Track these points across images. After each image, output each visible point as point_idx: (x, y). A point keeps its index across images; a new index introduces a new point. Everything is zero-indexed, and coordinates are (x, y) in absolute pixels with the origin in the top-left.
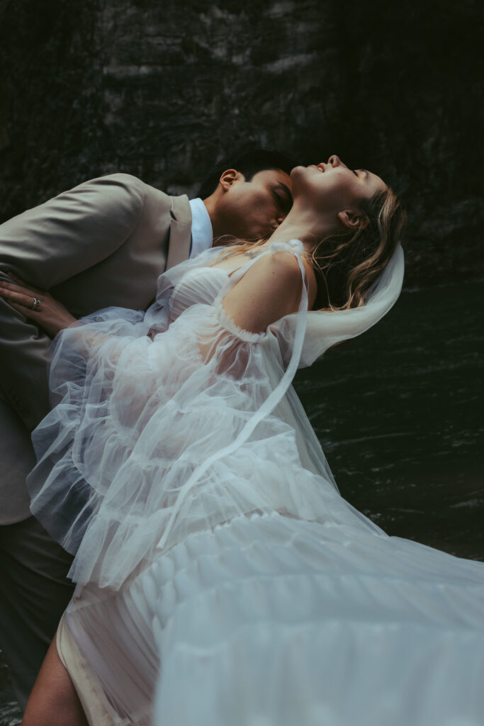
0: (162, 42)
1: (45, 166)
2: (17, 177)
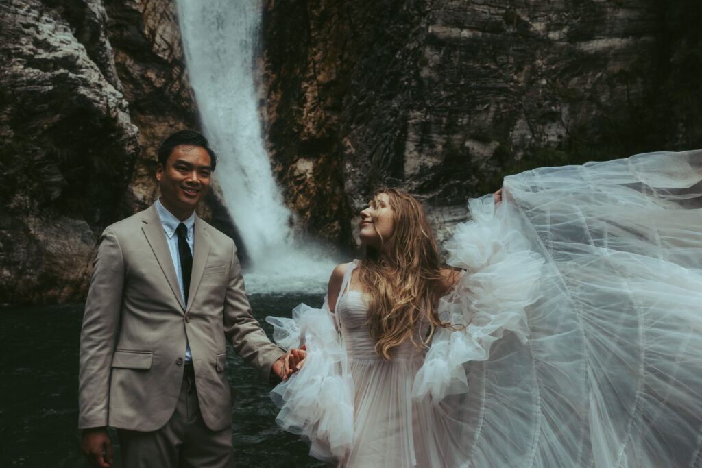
0: (487, 11)
1: (361, 103)
2: (336, 108)
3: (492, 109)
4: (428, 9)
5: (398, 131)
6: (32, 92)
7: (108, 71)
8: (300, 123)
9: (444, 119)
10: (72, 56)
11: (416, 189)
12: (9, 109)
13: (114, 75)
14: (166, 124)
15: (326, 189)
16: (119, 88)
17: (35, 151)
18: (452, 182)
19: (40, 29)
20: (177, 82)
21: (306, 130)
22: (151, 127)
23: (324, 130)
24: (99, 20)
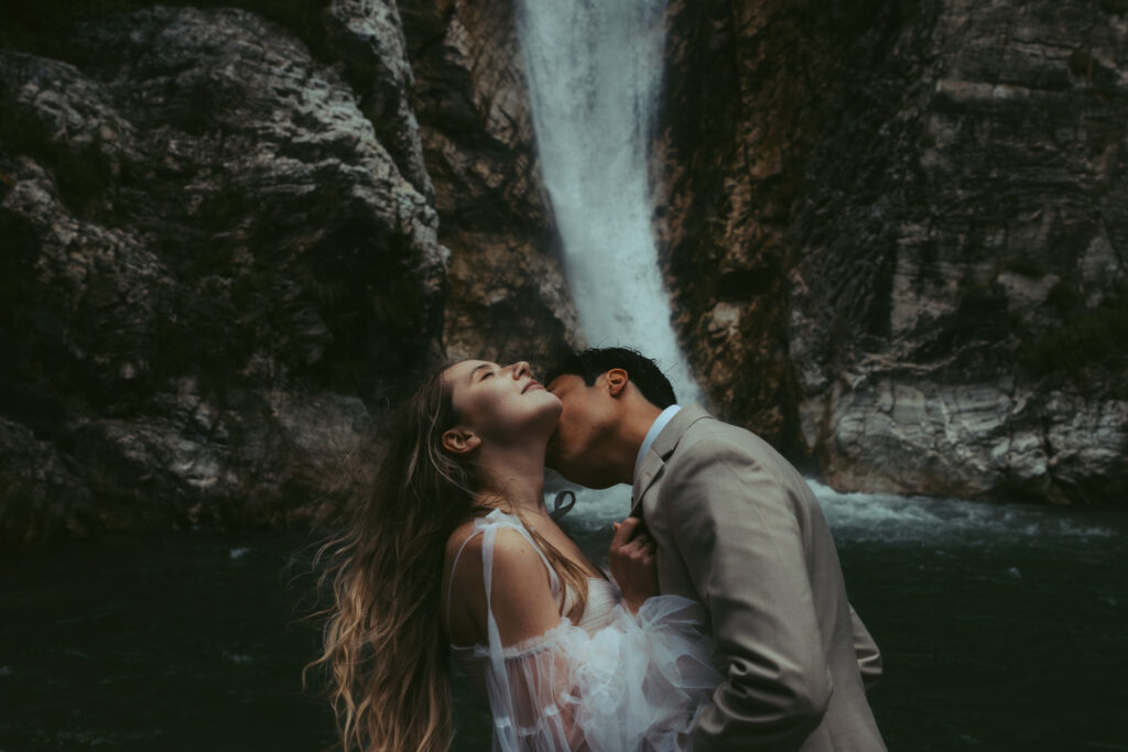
0: (1039, 52)
1: (821, 212)
2: (780, 220)
3: (1047, 219)
4: (935, 52)
5: (881, 258)
6: (284, 194)
7: (411, 162)
8: (721, 244)
9: (962, 238)
10: (349, 138)
11: (910, 355)
12: (248, 221)
13: (419, 168)
14: (503, 246)
15: (759, 354)
16: (426, 188)
17: (284, 287)
18: (973, 344)
19: (305, 97)
20: (523, 180)
21: (729, 257)
22: (480, 251)
23: (759, 256)
24: (399, 83)
